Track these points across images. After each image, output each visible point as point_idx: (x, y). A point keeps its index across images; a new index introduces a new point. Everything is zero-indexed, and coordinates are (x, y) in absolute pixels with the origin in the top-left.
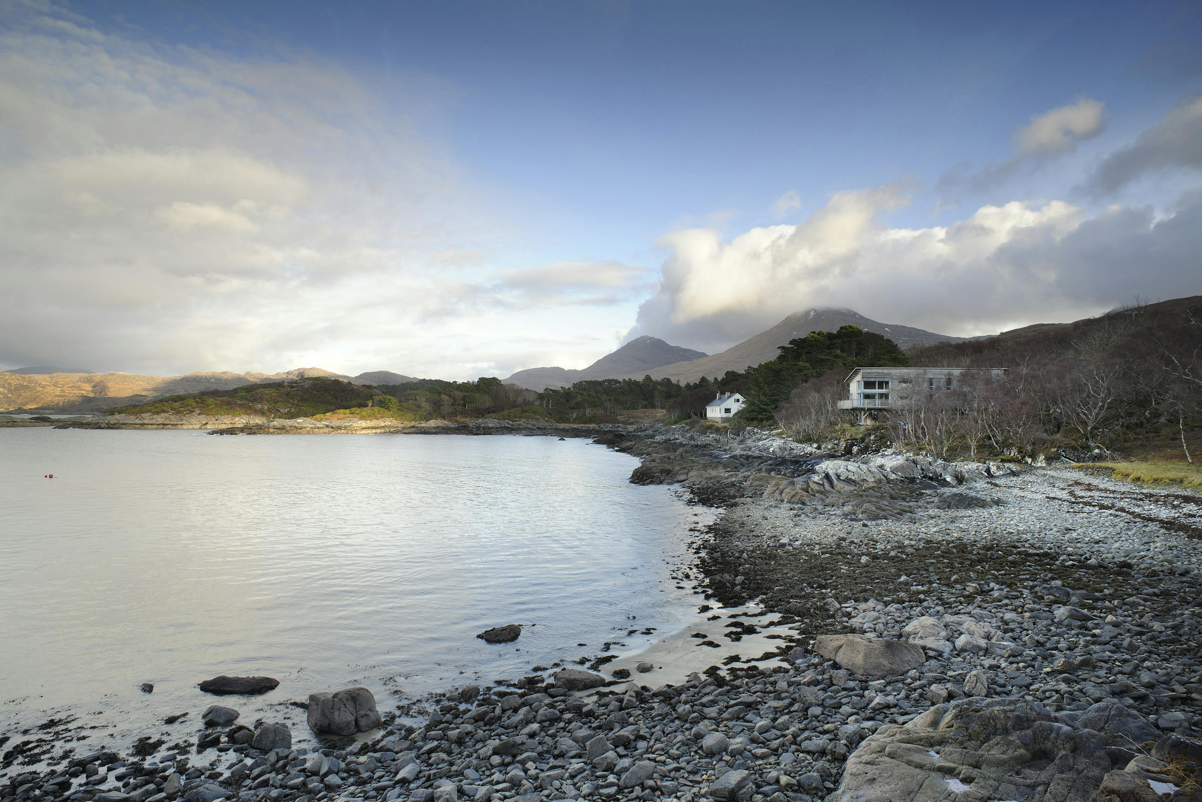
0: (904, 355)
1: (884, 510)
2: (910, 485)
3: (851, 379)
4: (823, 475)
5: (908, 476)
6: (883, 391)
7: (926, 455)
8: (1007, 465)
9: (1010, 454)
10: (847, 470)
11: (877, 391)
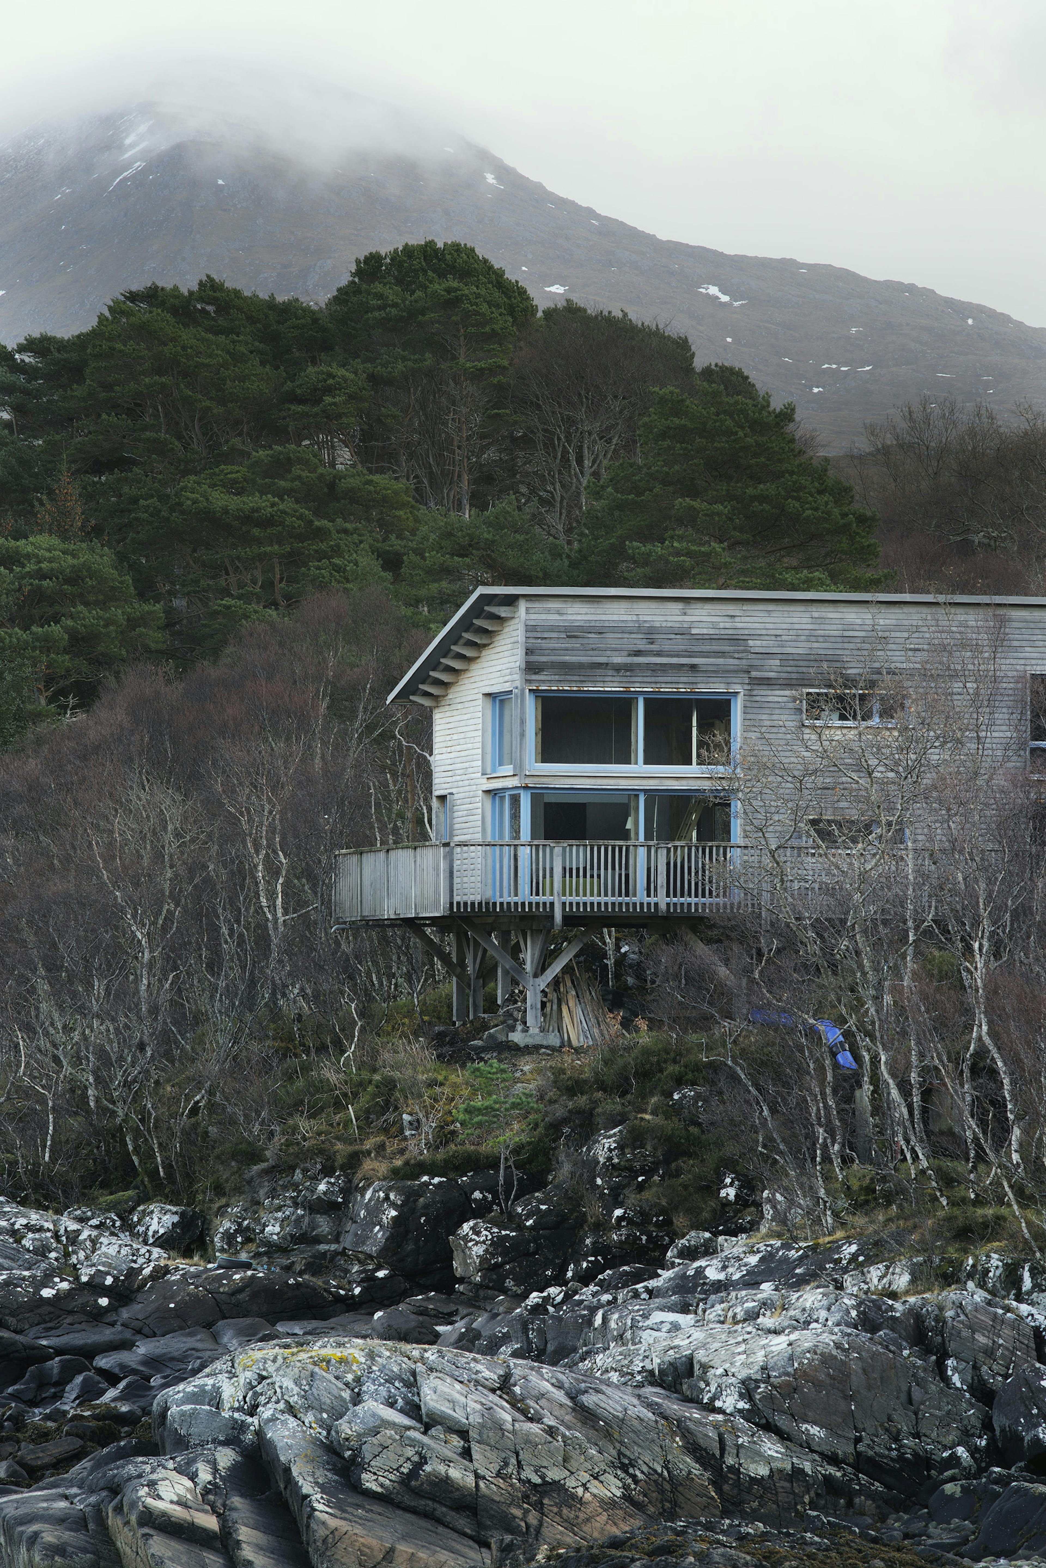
0: (842, 493)
2: (896, 1525)
3: (441, 676)
4: (226, 1457)
5: (877, 1444)
6: (689, 776)
7: (1012, 1279)
10: (413, 1410)
11: (640, 774)
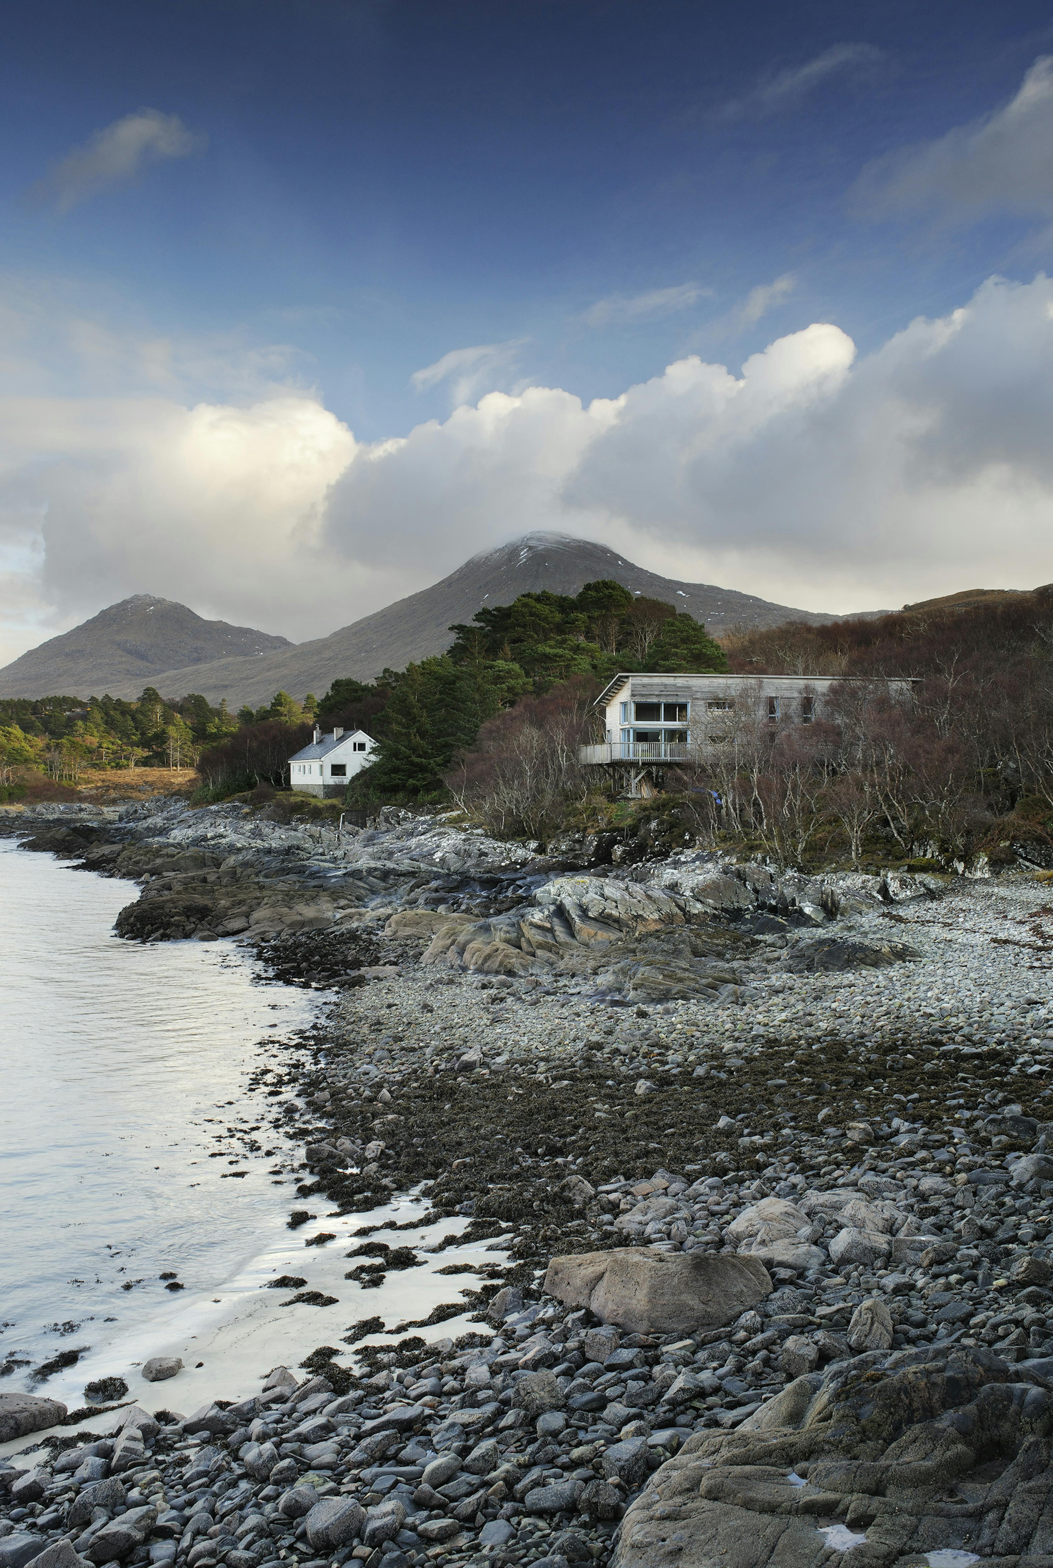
0: (717, 647)
1: (681, 980)
2: (732, 925)
3: (608, 698)
4: (552, 908)
5: (727, 905)
6: (676, 725)
7: (764, 860)
8: (919, 877)
9: (925, 855)
10: (602, 895)
11: (662, 724)
